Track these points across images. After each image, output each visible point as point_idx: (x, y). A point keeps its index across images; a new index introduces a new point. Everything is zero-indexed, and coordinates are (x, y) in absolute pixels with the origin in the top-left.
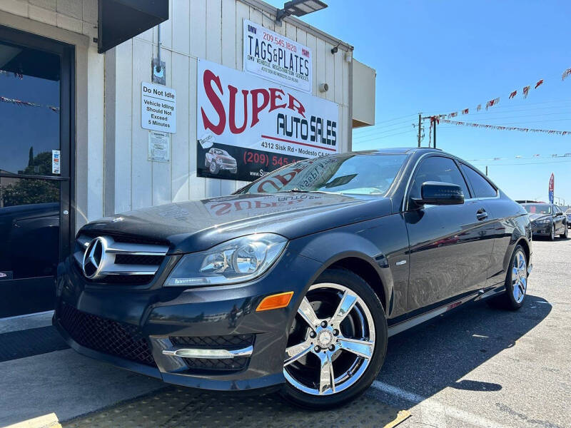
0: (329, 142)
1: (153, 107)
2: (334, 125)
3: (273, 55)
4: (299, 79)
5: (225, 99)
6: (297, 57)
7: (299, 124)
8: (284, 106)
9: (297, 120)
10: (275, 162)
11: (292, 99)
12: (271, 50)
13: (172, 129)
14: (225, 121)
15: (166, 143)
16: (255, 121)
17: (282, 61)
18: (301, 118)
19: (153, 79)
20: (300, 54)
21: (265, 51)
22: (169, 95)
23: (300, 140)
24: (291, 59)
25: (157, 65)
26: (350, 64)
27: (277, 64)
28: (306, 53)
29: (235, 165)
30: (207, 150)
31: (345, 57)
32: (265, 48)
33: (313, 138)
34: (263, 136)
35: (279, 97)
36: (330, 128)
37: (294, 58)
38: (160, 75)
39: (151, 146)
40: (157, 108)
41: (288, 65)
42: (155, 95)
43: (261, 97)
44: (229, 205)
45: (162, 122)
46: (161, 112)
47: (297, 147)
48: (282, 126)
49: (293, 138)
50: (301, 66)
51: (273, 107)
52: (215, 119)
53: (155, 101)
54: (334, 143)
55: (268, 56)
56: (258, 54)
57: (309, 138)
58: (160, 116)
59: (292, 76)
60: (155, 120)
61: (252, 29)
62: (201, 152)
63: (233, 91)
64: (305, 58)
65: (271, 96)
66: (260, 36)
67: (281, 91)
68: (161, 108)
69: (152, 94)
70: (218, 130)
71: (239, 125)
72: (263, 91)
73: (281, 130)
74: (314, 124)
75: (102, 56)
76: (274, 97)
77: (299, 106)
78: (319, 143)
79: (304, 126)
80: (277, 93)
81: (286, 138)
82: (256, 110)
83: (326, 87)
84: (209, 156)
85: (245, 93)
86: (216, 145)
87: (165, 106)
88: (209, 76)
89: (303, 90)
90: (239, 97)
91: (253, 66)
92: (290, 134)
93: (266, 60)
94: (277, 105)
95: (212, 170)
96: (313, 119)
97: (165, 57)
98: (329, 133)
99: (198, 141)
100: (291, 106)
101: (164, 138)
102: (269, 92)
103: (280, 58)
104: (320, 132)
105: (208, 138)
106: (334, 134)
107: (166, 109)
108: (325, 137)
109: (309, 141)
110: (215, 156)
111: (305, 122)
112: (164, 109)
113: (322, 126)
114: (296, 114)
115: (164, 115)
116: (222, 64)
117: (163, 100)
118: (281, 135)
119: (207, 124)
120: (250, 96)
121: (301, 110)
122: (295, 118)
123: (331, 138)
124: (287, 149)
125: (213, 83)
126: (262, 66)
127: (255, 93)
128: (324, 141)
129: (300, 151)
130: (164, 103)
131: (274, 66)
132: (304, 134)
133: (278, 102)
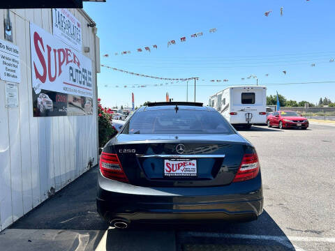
0: (89, 85)
1: (7, 62)
2: (91, 74)
3: (66, 24)
4: (77, 43)
5: (46, 56)
7: (78, 74)
8: (71, 61)
9: (77, 71)
11: (74, 56)
12: (65, 21)
13: (18, 80)
14: (46, 72)
15: (15, 91)
16: (60, 72)
17: (70, 29)
18: (79, 69)
19: (5, 37)
20: (77, 26)
21: (62, 21)
22: (16, 51)
23: (79, 84)
24: (74, 28)
26: (95, 35)
27: (68, 31)
28: (79, 25)
29: (52, 105)
30: (38, 95)
31: (93, 30)
32: (62, 19)
33: (84, 83)
34: (63, 83)
35: (69, 54)
36: (89, 76)
38: (9, 33)
39: (7, 95)
40: (9, 62)
41: (72, 32)
42: (8, 51)
43: (62, 55)
46: (12, 65)
47: (78, 89)
48: (72, 75)
49: (76, 83)
50: (77, 34)
51: (68, 62)
52: (41, 71)
53: (7, 56)
54: (91, 85)
55: (64, 25)
56: (59, 23)
57: (82, 83)
58: (11, 69)
59: (74, 41)
60: (9, 72)
62: (35, 96)
63: (49, 49)
64: (79, 28)
65: (66, 54)
67: (70, 51)
68: (11, 62)
69: (5, 50)
70: (43, 79)
71: (53, 74)
72: (62, 50)
73: (71, 78)
74: (84, 73)
77: (78, 62)
78: (86, 86)
79: (80, 75)
81: (73, 83)
82: (60, 64)
83: (89, 49)
84: (39, 100)
85: (55, 51)
86: (43, 91)
87: (13, 60)
88: (37, 37)
89: (79, 50)
90: (52, 53)
91: (58, 31)
92: (75, 81)
93: (63, 28)
94: (69, 60)
95: (41, 110)
96: (83, 70)
97: (11, 18)
98: (89, 79)
99: (33, 88)
100: (75, 61)
101: (14, 87)
102: (65, 51)
103: (69, 27)
104: (86, 79)
105: (40, 86)
106: (91, 80)
107: (14, 63)
108: (88, 81)
109: (82, 85)
110: (42, 100)
111: (80, 72)
114: (76, 66)
115: (14, 69)
116: (42, 28)
117: (11, 55)
118: (71, 82)
120: (57, 53)
121: (79, 64)
123: (90, 82)
124: (74, 91)
125: (39, 43)
126: (61, 31)
128: (87, 84)
129: (79, 92)
130: (14, 57)
131: (67, 33)
132: (80, 80)
133: (69, 58)
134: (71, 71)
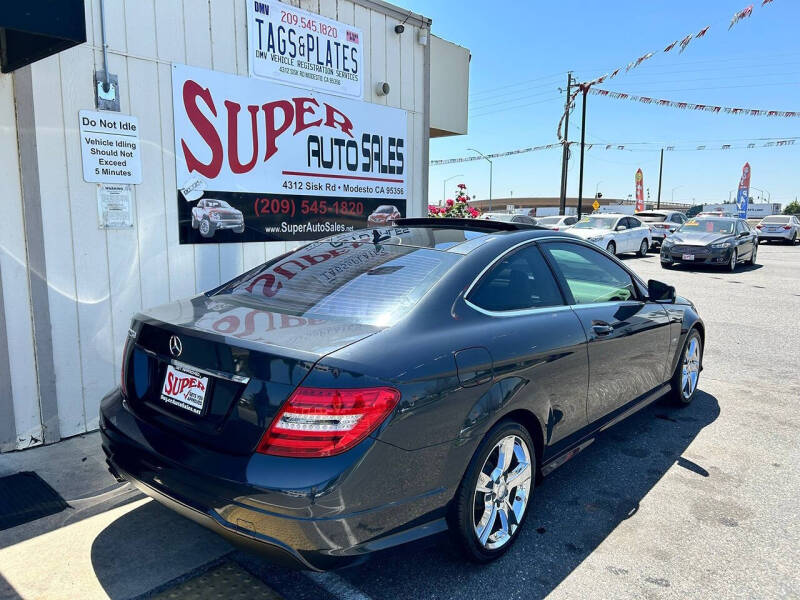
0: (392, 170)
1: (101, 148)
2: (401, 143)
3: (298, 46)
4: (343, 80)
5: (220, 124)
6: (338, 44)
7: (343, 149)
8: (318, 124)
9: (339, 142)
10: (305, 209)
11: (330, 111)
12: (294, 38)
13: (135, 179)
14: (223, 154)
15: (127, 200)
16: (272, 150)
17: (313, 54)
18: (347, 138)
19: (97, 104)
20: (343, 40)
21: (284, 41)
22: (127, 126)
24: (329, 48)
25: (103, 80)
26: (426, 49)
27: (305, 59)
28: (353, 37)
29: (240, 219)
30: (194, 203)
31: (418, 37)
32: (284, 36)
33: (366, 167)
34: (284, 173)
35: (310, 110)
36: (393, 149)
37: (333, 47)
38: (111, 96)
39: (102, 207)
40: (108, 148)
41: (323, 59)
42: (107, 130)
43: (279, 115)
45: (117, 168)
46: (115, 154)
47: (340, 182)
48: (316, 153)
49: (334, 170)
50: (345, 58)
51: (301, 126)
52: (205, 156)
53: (104, 138)
54: (400, 170)
55: (290, 48)
56: (273, 47)
57: (360, 167)
58: (114, 160)
59: (330, 76)
60: (105, 167)
61: (261, 8)
62: (185, 207)
63: (233, 109)
64: (351, 45)
65: (295, 111)
66: (274, 18)
67: (313, 101)
68: (115, 148)
69: (98, 128)
70: (211, 171)
71: (244, 158)
72: (284, 105)
73: (314, 160)
74: (367, 146)
75: (8, 76)
76: (301, 111)
77: (343, 121)
78: (375, 173)
79: (352, 150)
80: (306, 105)
81: (323, 171)
82: (272, 134)
83: (385, 89)
84: (197, 212)
85: (253, 110)
86: (208, 195)
87: (120, 144)
88: (191, 90)
89: (350, 96)
90: (244, 117)
91: (268, 67)
92: (328, 165)
93: (287, 55)
94: (306, 123)
95: (205, 231)
96: (366, 138)
97: (115, 67)
98: (391, 156)
99: (179, 192)
100: (330, 122)
101: (124, 193)
102: (294, 104)
103: (309, 50)
104: (378, 157)
105: (195, 185)
106: (400, 157)
107: (123, 149)
108: (385, 162)
109: (359, 172)
110: (207, 211)
111: (352, 144)
112: (119, 149)
113: (381, 148)
114: (338, 133)
115: (122, 159)
116: (213, 69)
117: (116, 135)
118: (315, 168)
119: (193, 164)
120: (261, 115)
122: (336, 140)
123: (396, 163)
124: (324, 188)
125: (199, 101)
126: (280, 64)
127: (269, 109)
128: (384, 169)
129: (346, 188)
130: (120, 139)
131: (300, 64)
132: (352, 161)
133: (308, 118)
134: (314, 146)
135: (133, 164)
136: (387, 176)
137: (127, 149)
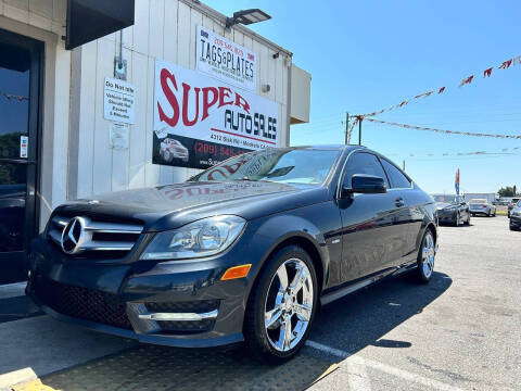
0: (270, 136)
1: (115, 100)
2: (275, 121)
3: (222, 58)
4: (245, 80)
5: (179, 96)
6: (243, 60)
7: (244, 120)
8: (231, 103)
9: (242, 116)
10: (222, 152)
11: (238, 97)
12: (221, 53)
13: (131, 121)
14: (179, 114)
15: (125, 132)
16: (206, 115)
17: (230, 63)
18: (246, 114)
19: (115, 75)
20: (246, 59)
21: (215, 54)
22: (129, 90)
23: (245, 134)
24: (238, 61)
25: (119, 63)
26: (289, 69)
27: (226, 65)
28: (251, 57)
29: (187, 154)
30: (162, 140)
31: (285, 62)
32: (215, 51)
33: (256, 133)
34: (212, 129)
35: (227, 95)
36: (271, 124)
37: (241, 61)
38: (122, 71)
39: (112, 135)
40: (118, 101)
41: (235, 67)
42: (118, 90)
43: (211, 95)
44: (181, 191)
45: (122, 113)
46: (122, 105)
47: (242, 139)
48: (229, 120)
49: (239, 132)
50: (246, 68)
51: (222, 104)
52: (170, 113)
53: (116, 95)
54: (274, 137)
55: (218, 59)
56: (209, 56)
57: (253, 132)
58: (121, 108)
59: (238, 77)
60: (116, 112)
61: (205, 34)
62: (157, 142)
63: (186, 88)
64: (251, 61)
65: (220, 94)
66: (211, 41)
67: (229, 90)
68: (121, 101)
69: (114, 88)
70: (173, 122)
71: (191, 118)
72: (213, 89)
73: (228, 124)
74: (257, 120)
75: (69, 52)
76: (222, 95)
77: (244, 104)
78: (261, 136)
79: (249, 121)
80: (225, 92)
81: (233, 131)
82: (206, 106)
83: (268, 88)
84: (163, 146)
85: (197, 90)
86: (170, 136)
87: (125, 99)
88: (165, 74)
89: (248, 89)
90: (192, 93)
91: (205, 66)
92: (236, 128)
93: (216, 62)
94: (225, 102)
95: (167, 157)
96: (256, 115)
97: (126, 55)
98: (270, 128)
99: (154, 132)
100: (238, 103)
101: (124, 128)
102: (219, 90)
103: (228, 61)
104: (262, 127)
105: (164, 130)
106: (274, 129)
107: (126, 102)
108: (266, 130)
109: (252, 135)
110: (169, 146)
111: (249, 118)
112: (124, 102)
113: (264, 122)
114: (241, 110)
115: (125, 108)
116: (177, 62)
117: (123, 94)
118: (228, 129)
119: (163, 117)
120: (201, 94)
121: (246, 107)
122: (240, 114)
123: (272, 132)
124: (233, 141)
125: (169, 81)
126: (213, 67)
127: (206, 91)
128: (265, 135)
129: (245, 143)
130: (125, 97)
131: (223, 68)
132: (249, 128)
133: (226, 99)
134: (229, 116)
135: (131, 112)
136: (268, 139)
137: (128, 103)
